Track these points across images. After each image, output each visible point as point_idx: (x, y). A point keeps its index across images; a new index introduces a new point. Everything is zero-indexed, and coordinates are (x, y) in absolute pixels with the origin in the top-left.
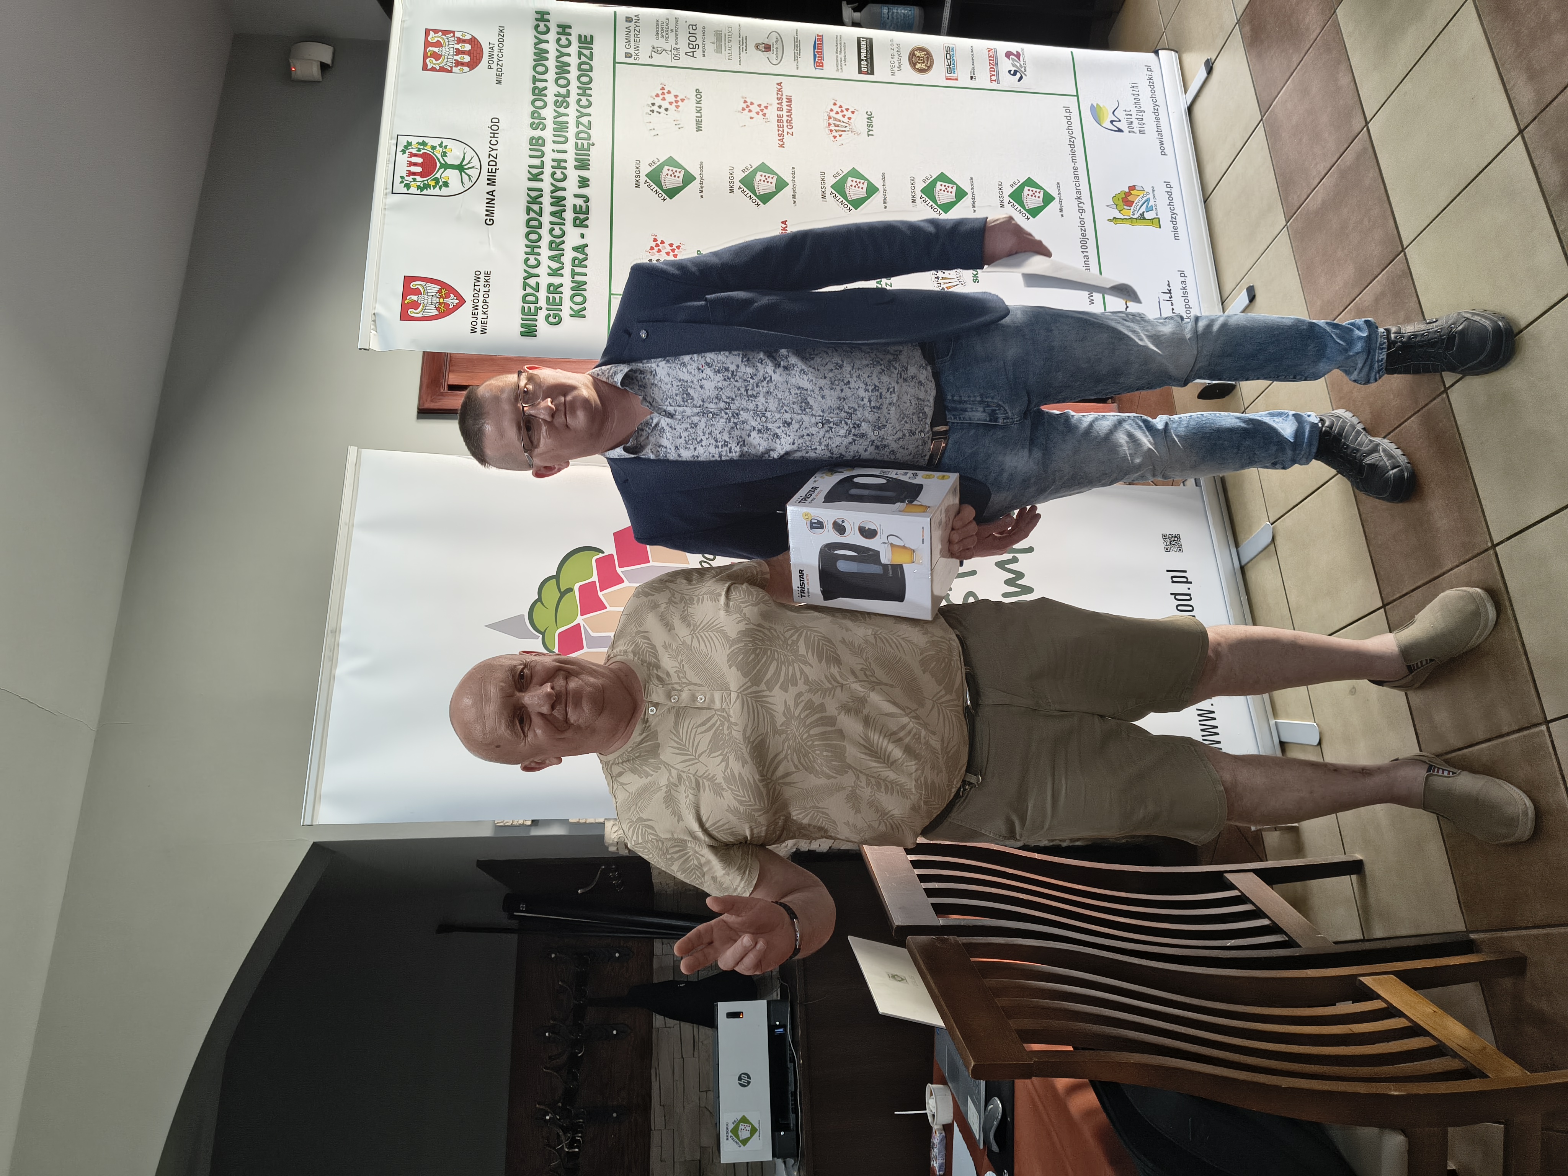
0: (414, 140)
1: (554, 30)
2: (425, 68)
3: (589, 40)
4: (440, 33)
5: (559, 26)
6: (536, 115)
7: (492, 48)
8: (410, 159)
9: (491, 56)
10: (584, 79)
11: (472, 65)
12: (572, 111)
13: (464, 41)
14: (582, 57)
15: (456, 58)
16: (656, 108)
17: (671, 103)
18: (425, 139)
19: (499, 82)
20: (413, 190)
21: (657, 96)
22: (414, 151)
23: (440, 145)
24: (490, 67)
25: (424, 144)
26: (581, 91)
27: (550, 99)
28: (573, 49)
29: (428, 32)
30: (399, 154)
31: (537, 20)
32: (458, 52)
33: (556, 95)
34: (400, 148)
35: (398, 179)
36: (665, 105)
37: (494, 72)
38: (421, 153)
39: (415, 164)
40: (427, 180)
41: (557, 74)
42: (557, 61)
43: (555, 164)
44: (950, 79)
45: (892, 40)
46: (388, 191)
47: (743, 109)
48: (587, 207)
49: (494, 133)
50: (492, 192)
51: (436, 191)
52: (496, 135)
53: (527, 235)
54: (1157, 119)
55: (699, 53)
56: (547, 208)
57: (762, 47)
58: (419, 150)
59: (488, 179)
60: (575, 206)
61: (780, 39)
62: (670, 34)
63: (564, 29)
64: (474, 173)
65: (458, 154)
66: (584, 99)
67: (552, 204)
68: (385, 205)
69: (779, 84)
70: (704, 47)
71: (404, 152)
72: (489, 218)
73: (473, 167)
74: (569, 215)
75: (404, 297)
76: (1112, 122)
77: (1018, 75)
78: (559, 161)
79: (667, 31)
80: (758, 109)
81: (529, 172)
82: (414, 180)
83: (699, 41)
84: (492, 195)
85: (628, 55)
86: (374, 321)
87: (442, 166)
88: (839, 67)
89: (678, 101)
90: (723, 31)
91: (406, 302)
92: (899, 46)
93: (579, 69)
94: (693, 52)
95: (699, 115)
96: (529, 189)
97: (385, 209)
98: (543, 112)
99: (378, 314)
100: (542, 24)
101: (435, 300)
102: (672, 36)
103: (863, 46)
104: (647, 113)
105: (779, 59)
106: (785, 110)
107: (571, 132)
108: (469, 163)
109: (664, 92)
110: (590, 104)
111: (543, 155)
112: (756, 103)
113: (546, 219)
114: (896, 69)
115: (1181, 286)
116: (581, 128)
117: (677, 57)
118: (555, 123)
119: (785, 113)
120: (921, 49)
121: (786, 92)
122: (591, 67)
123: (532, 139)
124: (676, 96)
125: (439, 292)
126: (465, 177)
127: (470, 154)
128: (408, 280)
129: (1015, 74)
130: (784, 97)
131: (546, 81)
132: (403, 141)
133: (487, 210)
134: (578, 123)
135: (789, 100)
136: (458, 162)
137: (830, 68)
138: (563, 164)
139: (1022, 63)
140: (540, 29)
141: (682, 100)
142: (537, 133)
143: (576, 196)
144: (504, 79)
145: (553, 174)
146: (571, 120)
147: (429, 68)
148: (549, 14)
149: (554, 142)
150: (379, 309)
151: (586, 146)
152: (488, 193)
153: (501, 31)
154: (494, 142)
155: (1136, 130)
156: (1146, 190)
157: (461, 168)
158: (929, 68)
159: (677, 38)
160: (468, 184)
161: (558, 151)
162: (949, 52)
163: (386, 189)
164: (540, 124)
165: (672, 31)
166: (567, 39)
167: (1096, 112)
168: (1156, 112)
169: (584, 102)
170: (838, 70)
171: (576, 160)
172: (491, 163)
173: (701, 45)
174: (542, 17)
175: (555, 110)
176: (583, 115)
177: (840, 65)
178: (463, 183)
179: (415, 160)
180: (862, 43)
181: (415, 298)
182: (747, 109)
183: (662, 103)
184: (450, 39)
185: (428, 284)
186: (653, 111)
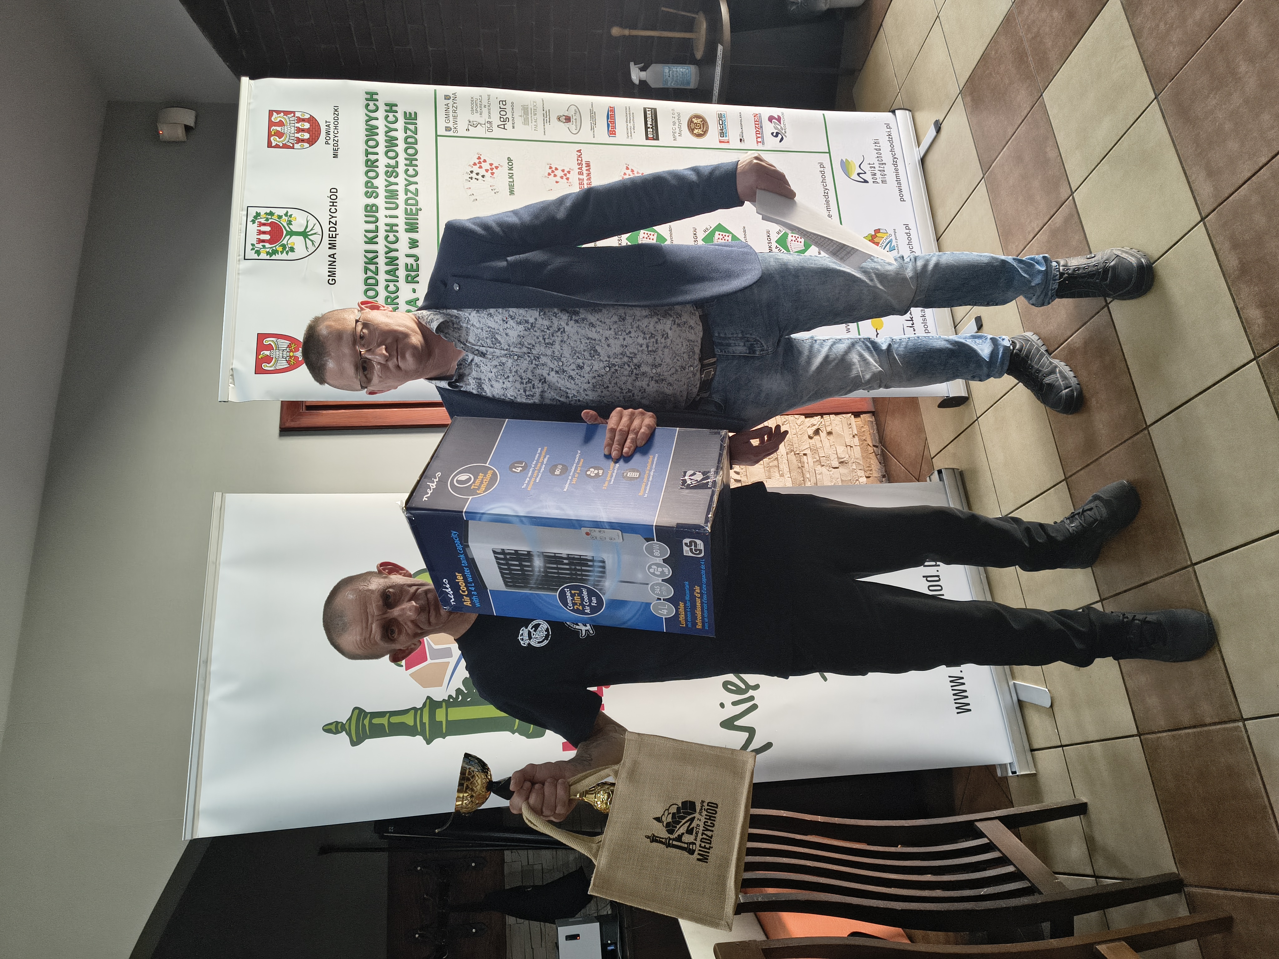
0: (262, 211)
1: (382, 108)
2: (270, 145)
3: (413, 116)
4: (282, 114)
5: (386, 105)
6: (369, 185)
7: (328, 126)
8: (259, 228)
9: (328, 133)
10: (411, 151)
11: (312, 141)
12: (401, 180)
13: (304, 120)
14: (408, 131)
15: (297, 135)
16: (474, 175)
17: (487, 171)
18: (273, 210)
19: (335, 156)
20: (263, 255)
21: (475, 164)
22: (263, 221)
23: (286, 215)
24: (327, 143)
25: (271, 214)
26: (408, 162)
27: (381, 170)
28: (400, 125)
29: (271, 113)
30: (250, 224)
31: (367, 100)
32: (299, 130)
33: (386, 166)
34: (250, 218)
35: (249, 247)
36: (482, 172)
37: (331, 147)
38: (269, 222)
39: (264, 233)
40: (275, 246)
42: (386, 136)
43: (388, 228)
44: (723, 142)
45: (673, 110)
46: (240, 257)
47: (549, 174)
48: (418, 265)
49: (333, 202)
50: (333, 255)
51: (284, 256)
52: (335, 204)
53: (366, 291)
54: (897, 170)
55: (509, 125)
56: (383, 268)
57: (563, 119)
58: (267, 220)
59: (329, 244)
60: (407, 265)
61: (578, 111)
62: (483, 109)
63: (391, 107)
64: (317, 238)
65: (302, 222)
66: (411, 169)
67: (387, 264)
68: (239, 270)
69: (579, 151)
70: (513, 120)
71: (253, 222)
72: (331, 278)
73: (315, 234)
74: (402, 273)
75: (258, 354)
76: (859, 174)
77: (780, 137)
78: (391, 225)
79: (481, 107)
80: (562, 174)
81: (365, 236)
82: (264, 246)
83: (509, 115)
84: (333, 258)
85: (448, 129)
86: (232, 375)
87: (288, 233)
88: (629, 135)
89: (493, 169)
90: (529, 105)
91: (260, 357)
92: (679, 114)
93: (406, 142)
94: (504, 125)
95: (511, 180)
96: (366, 251)
97: (239, 274)
98: (376, 182)
99: (235, 369)
100: (371, 103)
101: (286, 354)
102: (485, 111)
103: (649, 116)
104: (467, 180)
105: (578, 129)
106: (585, 175)
107: (402, 197)
108: (312, 230)
109: (480, 161)
110: (416, 174)
111: (377, 221)
112: (560, 168)
113: (382, 277)
114: (677, 135)
115: (921, 315)
116: (410, 195)
117: (490, 130)
118: (386, 191)
119: (584, 177)
120: (698, 117)
121: (585, 158)
122: (416, 140)
123: (367, 206)
124: (491, 165)
125: (288, 347)
126: (309, 243)
127: (312, 221)
128: (261, 337)
129: (777, 136)
130: (584, 163)
131: (378, 154)
132: (253, 212)
133: (329, 272)
134: (406, 191)
135: (588, 165)
136: (302, 230)
137: (621, 135)
138: (395, 228)
139: (782, 125)
140: (369, 108)
141: (497, 168)
142: (371, 201)
143: (407, 256)
144: (340, 153)
145: (387, 237)
146: (401, 188)
147: (273, 145)
148: (378, 94)
149: (386, 208)
150: (236, 364)
151: (414, 211)
152: (329, 256)
153: (336, 110)
154: (333, 210)
155: (879, 180)
156: (889, 233)
157: (304, 234)
158: (705, 132)
159: (489, 113)
160: (311, 249)
161: (391, 217)
162: (720, 117)
163: (239, 256)
164: (373, 192)
165: (485, 107)
166: (394, 116)
167: (845, 166)
168: (895, 164)
169: (411, 172)
170: (628, 137)
171: (406, 224)
172: (331, 229)
173: (511, 119)
174: (371, 96)
175: (386, 180)
176: (411, 183)
177: (630, 133)
178: (307, 248)
179: (264, 229)
180: (648, 112)
181: (267, 353)
182: (553, 174)
183: (479, 171)
184: (291, 119)
185: (279, 340)
186: (471, 178)
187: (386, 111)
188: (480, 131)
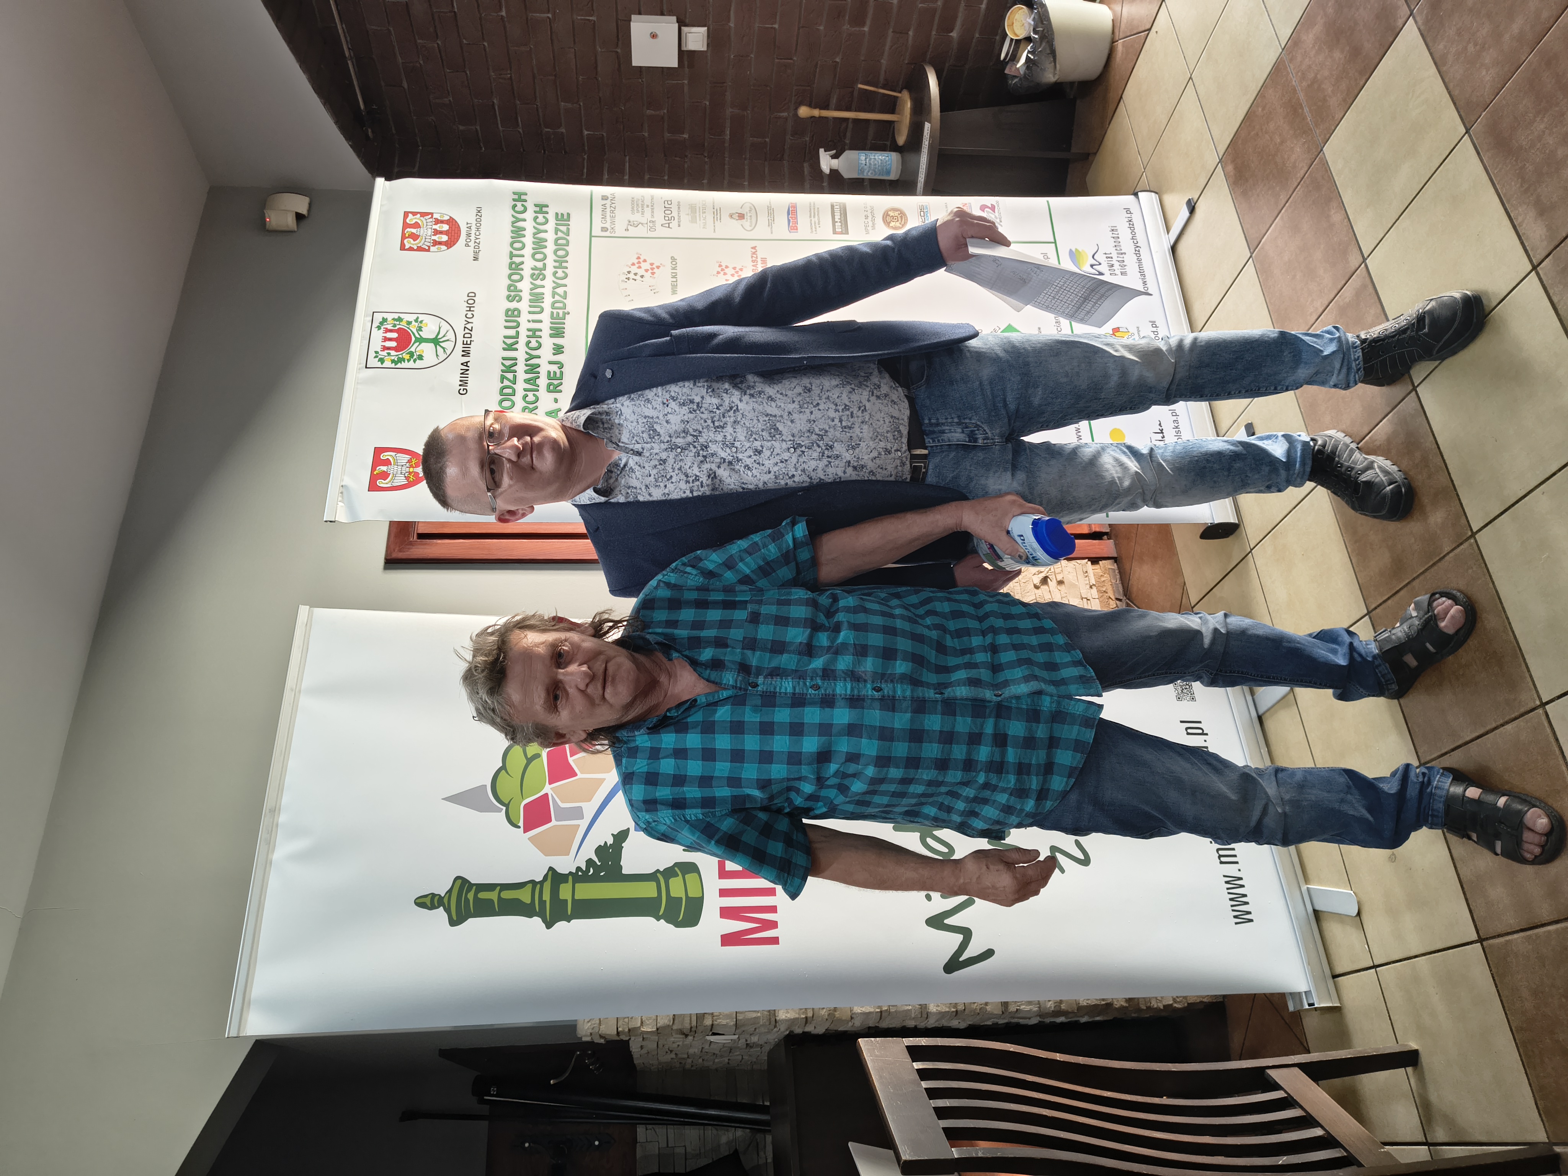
0: (390, 317)
1: (531, 209)
2: (402, 247)
3: (565, 217)
4: (419, 215)
5: (536, 205)
6: (512, 288)
7: (470, 228)
8: (385, 335)
9: (469, 235)
10: (560, 253)
11: (450, 244)
12: (549, 283)
13: (442, 222)
14: (559, 233)
15: (434, 238)
16: (631, 276)
17: (647, 271)
18: (402, 315)
19: (476, 259)
20: (387, 364)
21: (633, 264)
22: (390, 327)
23: (416, 321)
24: (467, 245)
25: (400, 320)
26: (557, 264)
27: (527, 272)
28: (551, 226)
29: (406, 214)
30: (374, 330)
31: (514, 200)
32: (436, 232)
33: (532, 269)
34: (376, 324)
35: (372, 354)
36: (641, 272)
37: (471, 249)
38: (396, 328)
39: (390, 340)
40: (402, 354)
41: (533, 249)
42: (534, 238)
43: (530, 333)
45: (865, 204)
46: (361, 366)
47: (718, 273)
48: (562, 373)
49: (470, 307)
50: (467, 363)
51: (411, 364)
52: (472, 309)
53: (501, 402)
54: (1139, 260)
55: (674, 223)
56: (521, 376)
57: (736, 216)
58: (395, 325)
59: (463, 351)
60: (549, 372)
61: (753, 209)
62: (645, 208)
63: (541, 208)
64: (449, 346)
65: (434, 328)
66: (560, 271)
67: (526, 372)
68: (359, 379)
69: (754, 248)
70: (679, 219)
71: (379, 328)
72: (462, 388)
73: (448, 340)
74: (543, 382)
75: (373, 468)
76: (1092, 266)
78: (534, 331)
79: (642, 207)
80: (733, 272)
81: (504, 342)
82: (389, 354)
83: (675, 214)
84: (467, 366)
85: (604, 229)
86: (342, 493)
87: (417, 340)
88: (813, 229)
89: (653, 269)
90: (697, 204)
91: (375, 473)
92: (872, 208)
93: (556, 244)
94: (669, 224)
95: (675, 280)
96: (504, 359)
97: (358, 384)
98: (519, 285)
99: (346, 486)
100: (519, 204)
101: (405, 470)
102: (647, 211)
103: (837, 212)
104: (623, 281)
105: (753, 226)
107: (548, 301)
108: (444, 336)
109: (639, 261)
110: (566, 276)
111: (518, 325)
112: (731, 266)
113: (520, 386)
114: (870, 228)
115: (1173, 425)
116: (557, 298)
117: (653, 229)
118: (531, 294)
120: (895, 210)
121: (761, 256)
122: (568, 242)
123: (508, 310)
124: (652, 264)
125: (409, 461)
126: (440, 350)
127: (445, 327)
128: (378, 451)
130: (759, 260)
131: (523, 256)
132: (378, 318)
133: (461, 381)
134: (554, 294)
136: (433, 336)
137: (804, 230)
138: (538, 333)
139: (997, 215)
140: (517, 209)
141: (658, 267)
142: (514, 305)
143: (550, 363)
144: (481, 255)
145: (528, 343)
146: (547, 291)
147: (406, 247)
148: (526, 195)
149: (530, 313)
150: (347, 481)
151: (561, 315)
152: (462, 364)
153: (479, 212)
154: (469, 315)
156: (1131, 331)
157: (436, 341)
158: (904, 225)
159: (652, 212)
160: (442, 356)
161: (534, 321)
162: (923, 209)
163: (360, 364)
164: (515, 296)
165: (647, 207)
166: (544, 217)
167: (1075, 257)
168: (1137, 253)
169: (560, 274)
170: (812, 232)
171: (551, 328)
172: (466, 336)
173: (676, 218)
174: (519, 197)
175: (531, 282)
176: (559, 286)
177: (814, 227)
178: (437, 355)
179: (389, 335)
180: (836, 207)
181: (384, 468)
182: (722, 273)
183: (638, 271)
184: (428, 221)
185: (399, 455)
186: (628, 279)
187: (535, 212)
188: (641, 231)
